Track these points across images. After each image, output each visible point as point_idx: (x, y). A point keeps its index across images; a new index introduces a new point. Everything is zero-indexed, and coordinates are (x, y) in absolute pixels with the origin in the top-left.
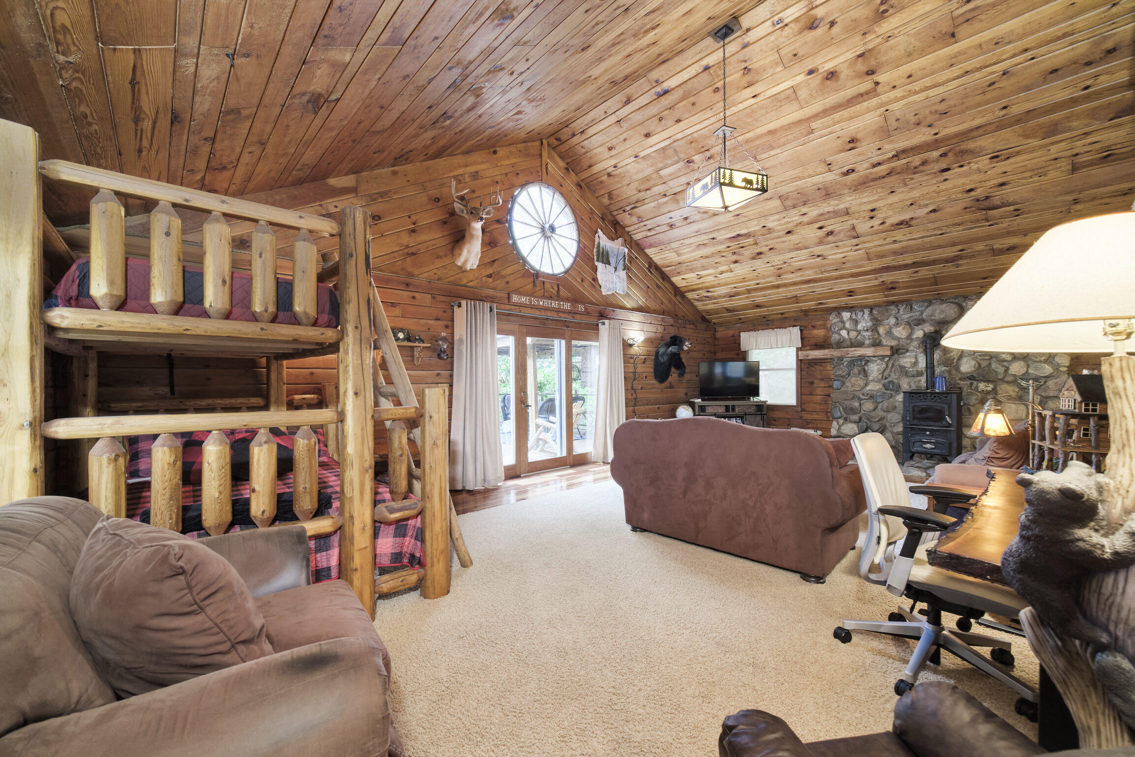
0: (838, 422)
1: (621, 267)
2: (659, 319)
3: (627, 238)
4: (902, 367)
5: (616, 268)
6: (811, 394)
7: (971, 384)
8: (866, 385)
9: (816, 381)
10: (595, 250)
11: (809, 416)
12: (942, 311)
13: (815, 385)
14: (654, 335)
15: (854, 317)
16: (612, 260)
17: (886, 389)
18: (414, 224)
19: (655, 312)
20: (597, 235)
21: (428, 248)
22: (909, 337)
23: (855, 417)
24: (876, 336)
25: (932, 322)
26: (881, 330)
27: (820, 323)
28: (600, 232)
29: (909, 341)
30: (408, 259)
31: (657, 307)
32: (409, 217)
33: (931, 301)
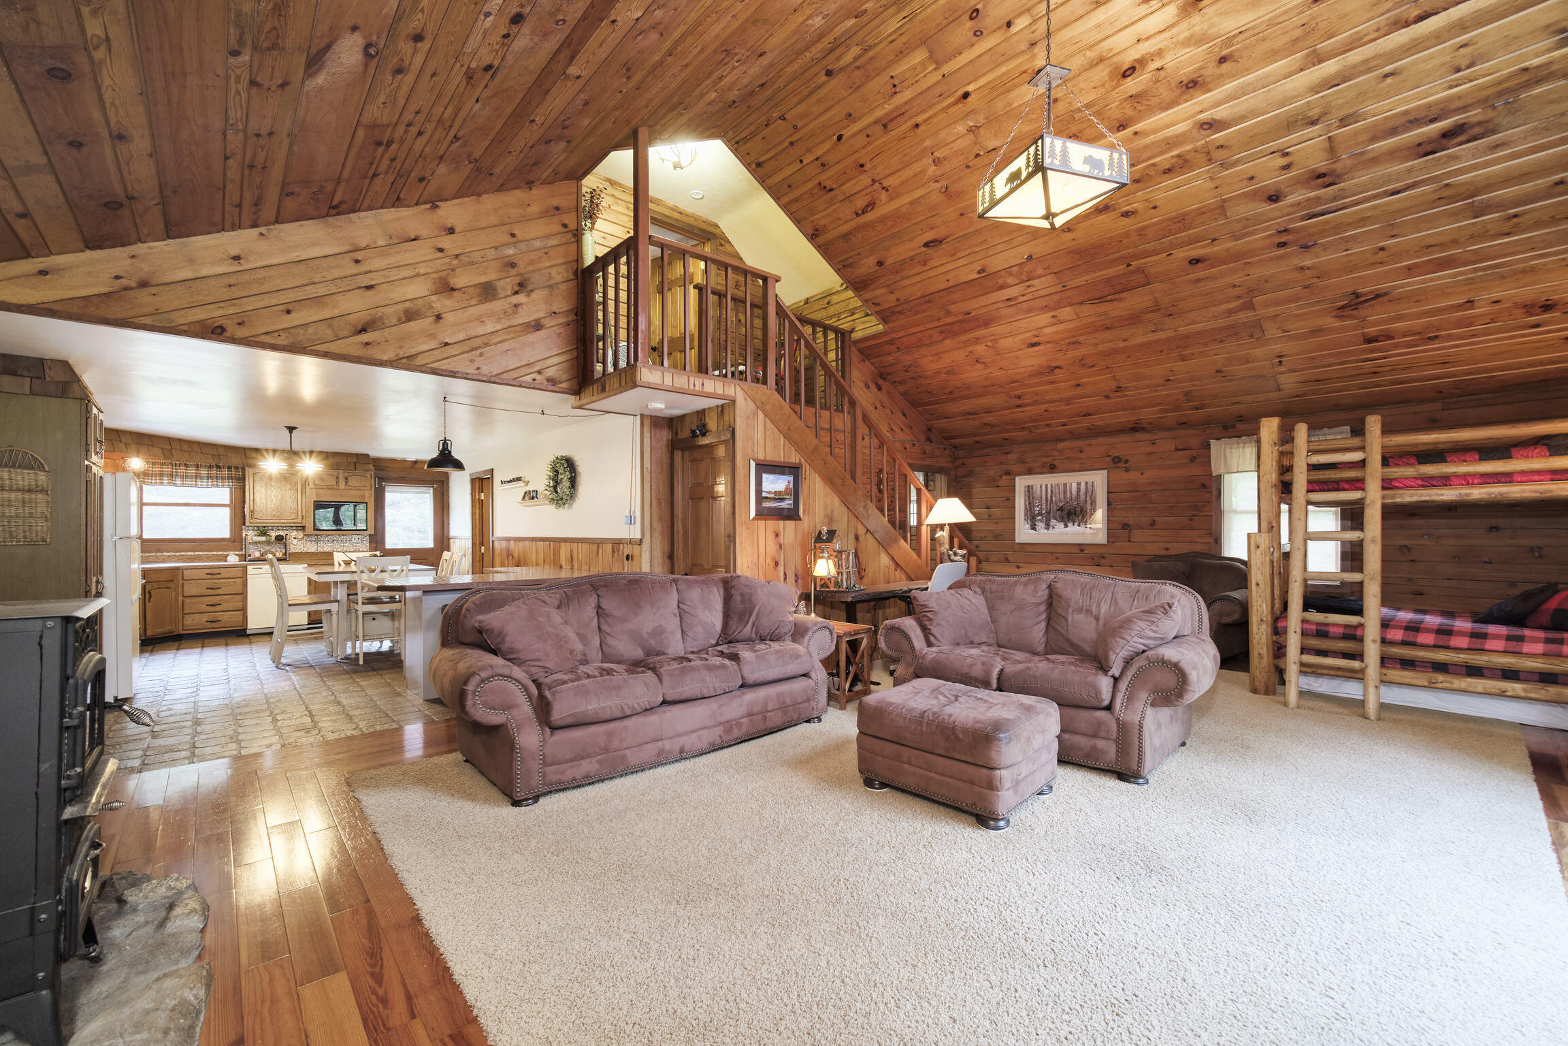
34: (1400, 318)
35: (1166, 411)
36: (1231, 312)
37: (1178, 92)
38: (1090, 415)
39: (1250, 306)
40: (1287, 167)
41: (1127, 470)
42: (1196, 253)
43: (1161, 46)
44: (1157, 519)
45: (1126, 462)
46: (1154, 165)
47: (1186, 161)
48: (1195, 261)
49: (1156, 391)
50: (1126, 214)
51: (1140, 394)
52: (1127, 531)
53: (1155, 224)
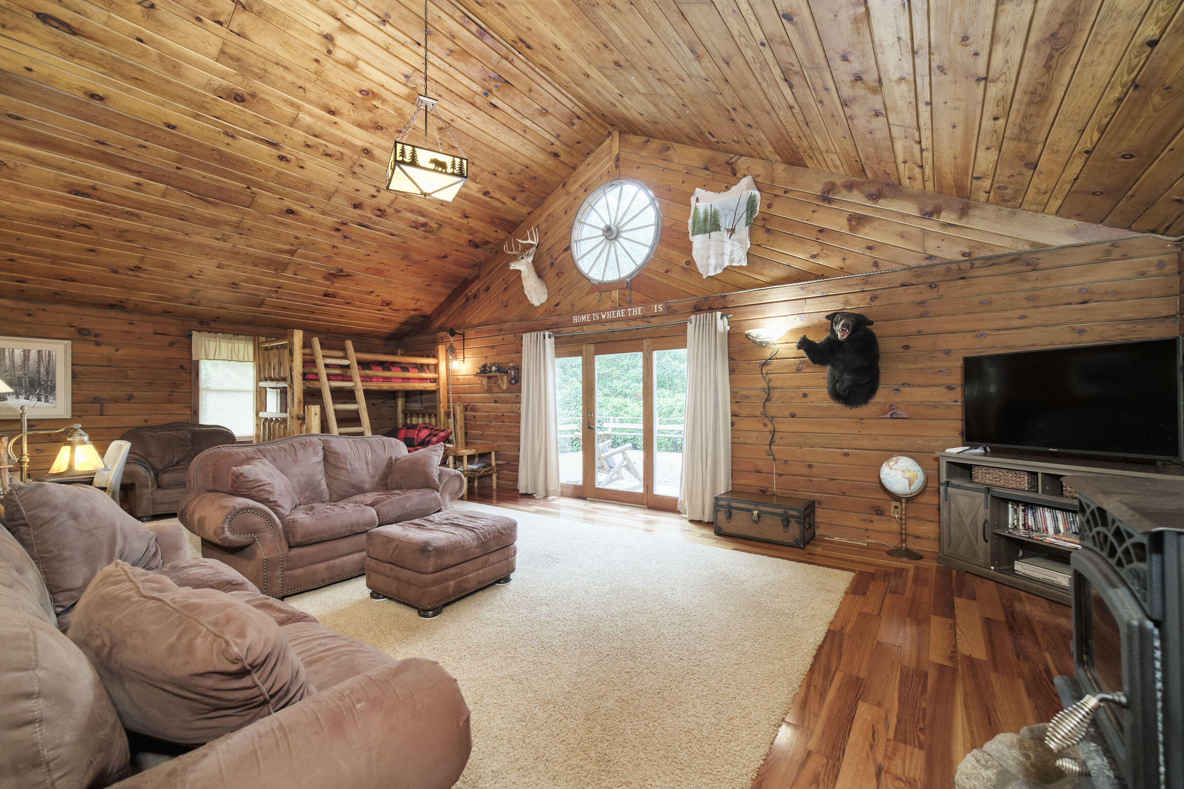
34: (345, 289)
35: (161, 298)
36: (280, 251)
37: (372, 125)
38: (72, 280)
39: (292, 253)
40: (373, 196)
41: (98, 344)
42: (295, 207)
43: (388, 99)
44: (135, 394)
45: (96, 336)
46: (326, 146)
47: (342, 159)
48: (290, 212)
49: (171, 281)
50: (282, 158)
51: (152, 279)
52: (98, 406)
53: (292, 176)
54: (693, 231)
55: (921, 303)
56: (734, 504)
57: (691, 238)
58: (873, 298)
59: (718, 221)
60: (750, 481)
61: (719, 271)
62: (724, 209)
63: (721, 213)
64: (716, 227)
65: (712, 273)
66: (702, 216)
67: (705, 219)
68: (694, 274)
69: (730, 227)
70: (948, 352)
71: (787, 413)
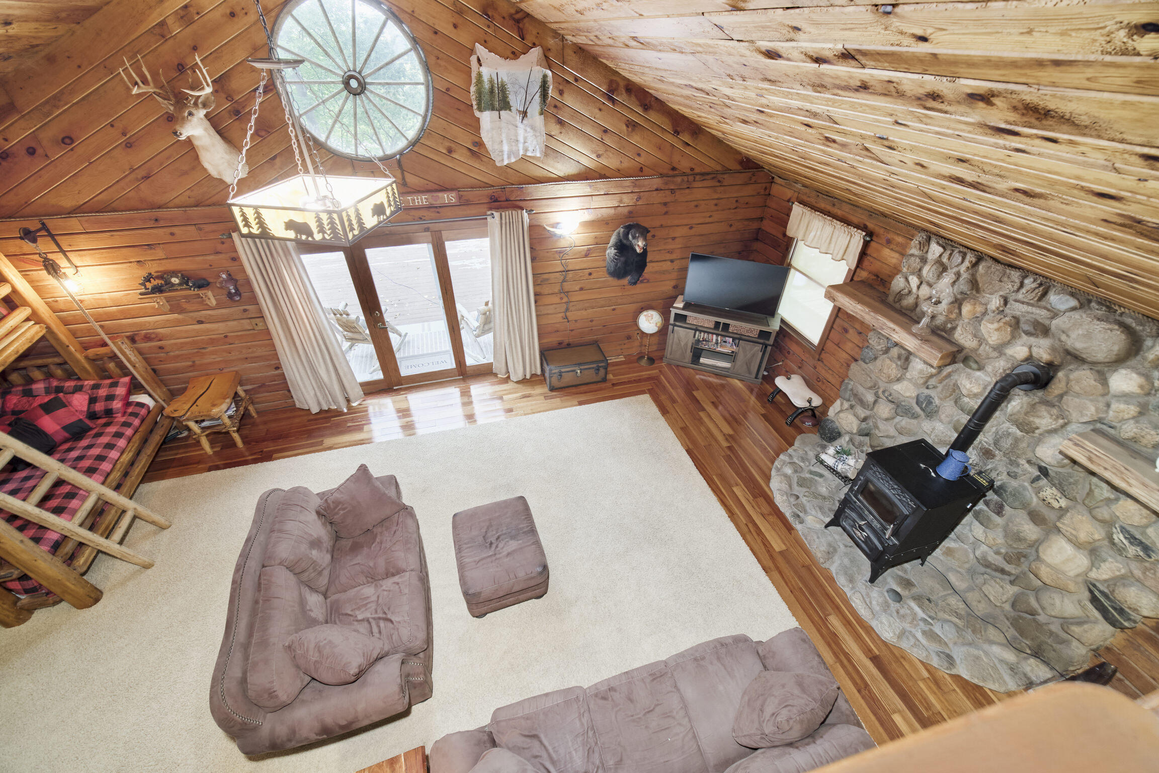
0: (842, 404)
1: (535, 107)
2: (628, 184)
3: (551, 42)
4: (956, 387)
5: (524, 114)
6: (837, 345)
7: (1037, 479)
8: (898, 380)
9: (851, 331)
10: (473, 89)
11: (823, 371)
12: (1088, 336)
13: (848, 336)
14: (612, 211)
15: (945, 260)
16: (516, 101)
17: (917, 403)
18: (124, 134)
19: (620, 173)
20: (473, 59)
21: (161, 164)
22: (999, 349)
23: (862, 413)
24: (953, 316)
25: (1057, 344)
26: (966, 309)
27: (900, 239)
28: (480, 50)
29: (995, 354)
30: (142, 186)
31: (626, 164)
32: (112, 126)
33: (1090, 301)
54: (479, 104)
55: (665, 204)
56: (563, 370)
57: (477, 114)
58: (639, 199)
59: (507, 97)
60: (553, 340)
61: (513, 160)
62: (513, 84)
63: (509, 87)
64: (505, 105)
65: (506, 162)
66: (487, 86)
67: (492, 91)
68: (485, 159)
69: (521, 109)
70: (674, 239)
71: (577, 288)
